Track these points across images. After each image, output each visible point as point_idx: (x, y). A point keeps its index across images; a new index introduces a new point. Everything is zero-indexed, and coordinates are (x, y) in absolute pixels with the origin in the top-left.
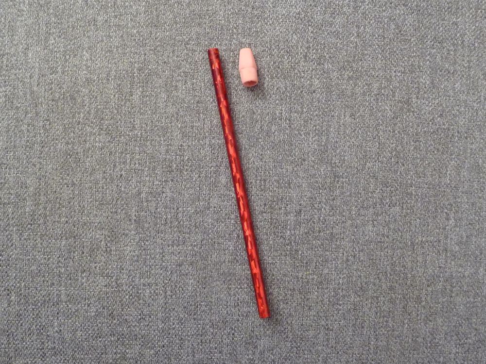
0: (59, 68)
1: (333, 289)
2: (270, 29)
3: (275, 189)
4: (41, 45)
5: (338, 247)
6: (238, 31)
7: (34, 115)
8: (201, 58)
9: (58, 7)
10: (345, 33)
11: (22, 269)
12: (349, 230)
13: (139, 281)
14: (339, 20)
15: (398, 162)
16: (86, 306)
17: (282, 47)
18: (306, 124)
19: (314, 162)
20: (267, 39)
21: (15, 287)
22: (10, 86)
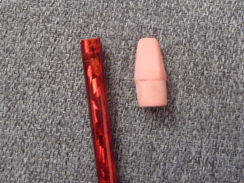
2: (193, 6)
6: (137, 5)
8: (69, 47)
17: (212, 39)
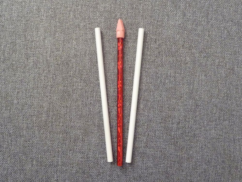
0: (61, 48)
1: (194, 161)
3: (167, 111)
4: (52, 37)
5: (198, 141)
7: (48, 72)
9: (60, 18)
10: (202, 34)
11: (40, 149)
12: (203, 132)
13: (98, 156)
14: (200, 28)
15: (227, 99)
16: (71, 168)
18: (183, 79)
19: (186, 98)
20: (164, 37)
21: (35, 157)
22: (36, 57)
